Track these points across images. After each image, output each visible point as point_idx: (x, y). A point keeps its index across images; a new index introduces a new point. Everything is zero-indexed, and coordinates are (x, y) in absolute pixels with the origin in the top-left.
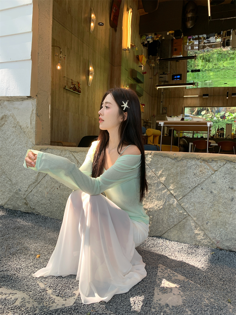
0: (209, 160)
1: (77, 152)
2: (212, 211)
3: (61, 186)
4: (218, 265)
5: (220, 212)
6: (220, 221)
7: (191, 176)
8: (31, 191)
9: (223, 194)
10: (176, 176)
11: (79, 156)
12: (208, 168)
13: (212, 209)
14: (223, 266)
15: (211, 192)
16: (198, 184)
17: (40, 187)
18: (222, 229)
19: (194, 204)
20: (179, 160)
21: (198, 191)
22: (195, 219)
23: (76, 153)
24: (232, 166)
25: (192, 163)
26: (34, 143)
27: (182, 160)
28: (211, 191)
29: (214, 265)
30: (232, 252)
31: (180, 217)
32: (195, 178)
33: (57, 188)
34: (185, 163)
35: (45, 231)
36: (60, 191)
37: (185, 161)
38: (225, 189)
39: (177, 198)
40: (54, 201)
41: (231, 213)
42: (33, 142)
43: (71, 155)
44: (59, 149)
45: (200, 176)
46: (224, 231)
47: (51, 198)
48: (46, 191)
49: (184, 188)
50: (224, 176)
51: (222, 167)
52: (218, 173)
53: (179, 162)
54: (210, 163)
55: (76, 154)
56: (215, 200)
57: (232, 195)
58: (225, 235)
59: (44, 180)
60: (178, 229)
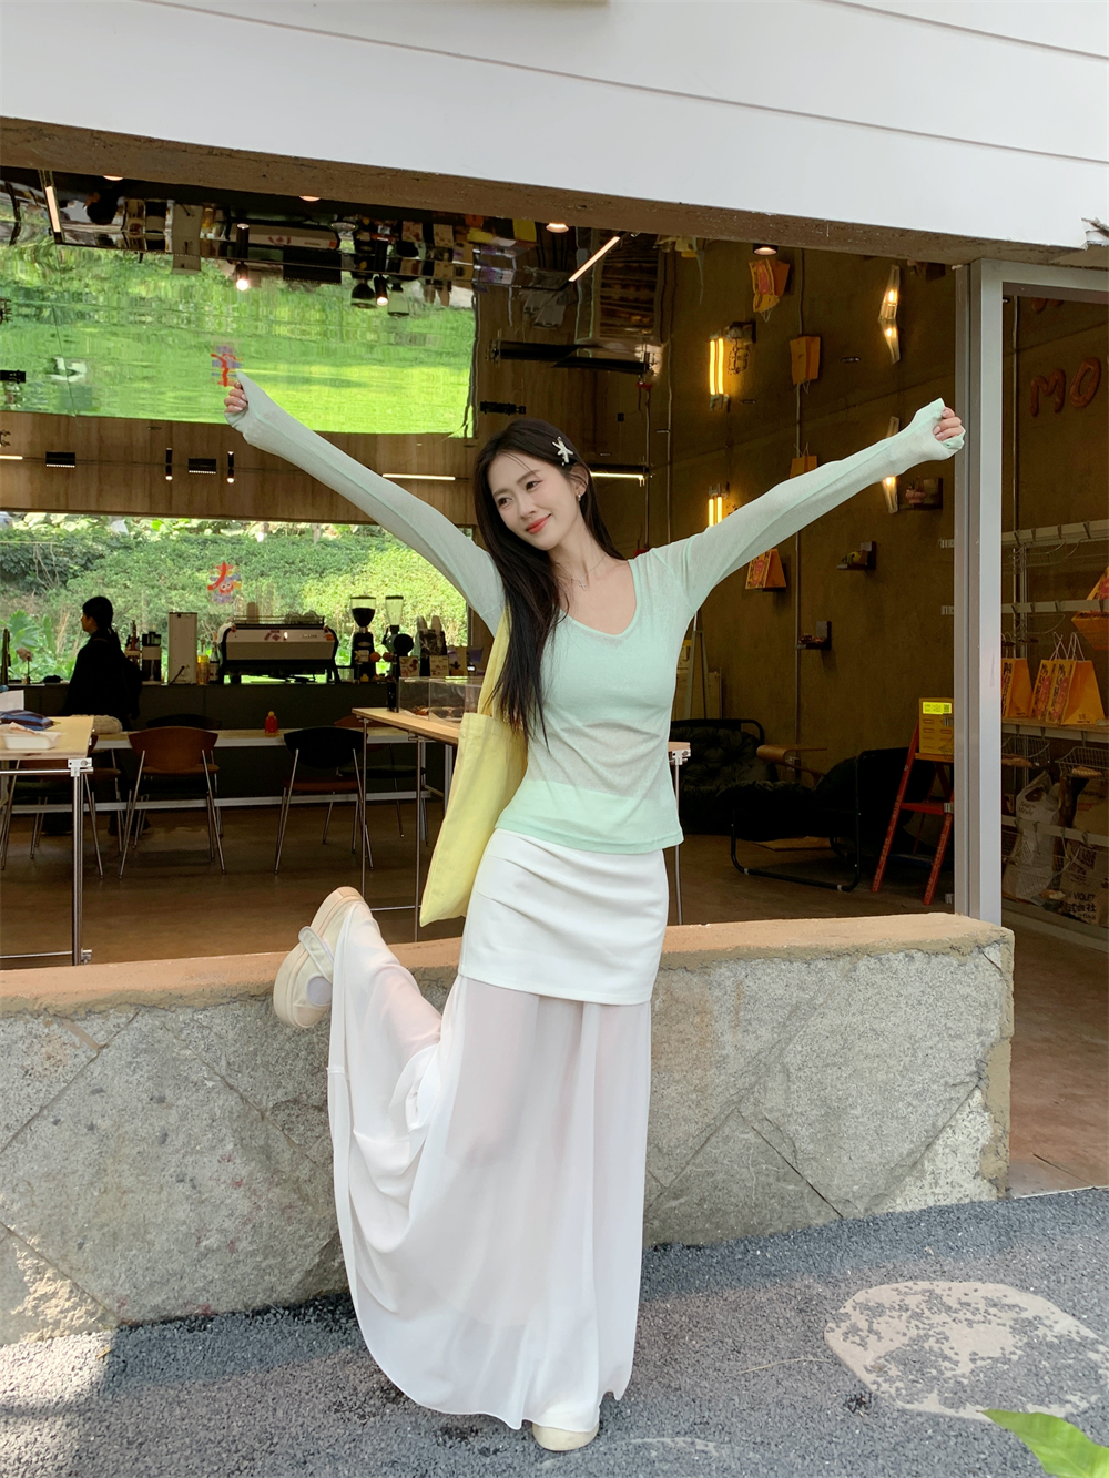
0: (75, 1013)
4: (121, 1393)
5: (125, 1192)
6: (125, 1225)
9: (132, 1124)
12: (76, 1039)
13: (95, 1187)
14: (139, 1391)
15: (91, 1128)
16: (42, 1108)
18: (134, 1252)
19: (29, 1184)
22: (34, 1240)
24: (157, 1023)
25: (13, 1033)
28: (89, 1124)
29: (111, 1398)
32: (28, 1085)
38: (136, 1107)
45: (48, 1074)
46: (140, 1257)
50: (131, 1063)
51: (122, 1029)
52: (110, 1055)
54: (79, 1024)
56: (107, 1152)
57: (163, 1123)
58: (147, 1269)
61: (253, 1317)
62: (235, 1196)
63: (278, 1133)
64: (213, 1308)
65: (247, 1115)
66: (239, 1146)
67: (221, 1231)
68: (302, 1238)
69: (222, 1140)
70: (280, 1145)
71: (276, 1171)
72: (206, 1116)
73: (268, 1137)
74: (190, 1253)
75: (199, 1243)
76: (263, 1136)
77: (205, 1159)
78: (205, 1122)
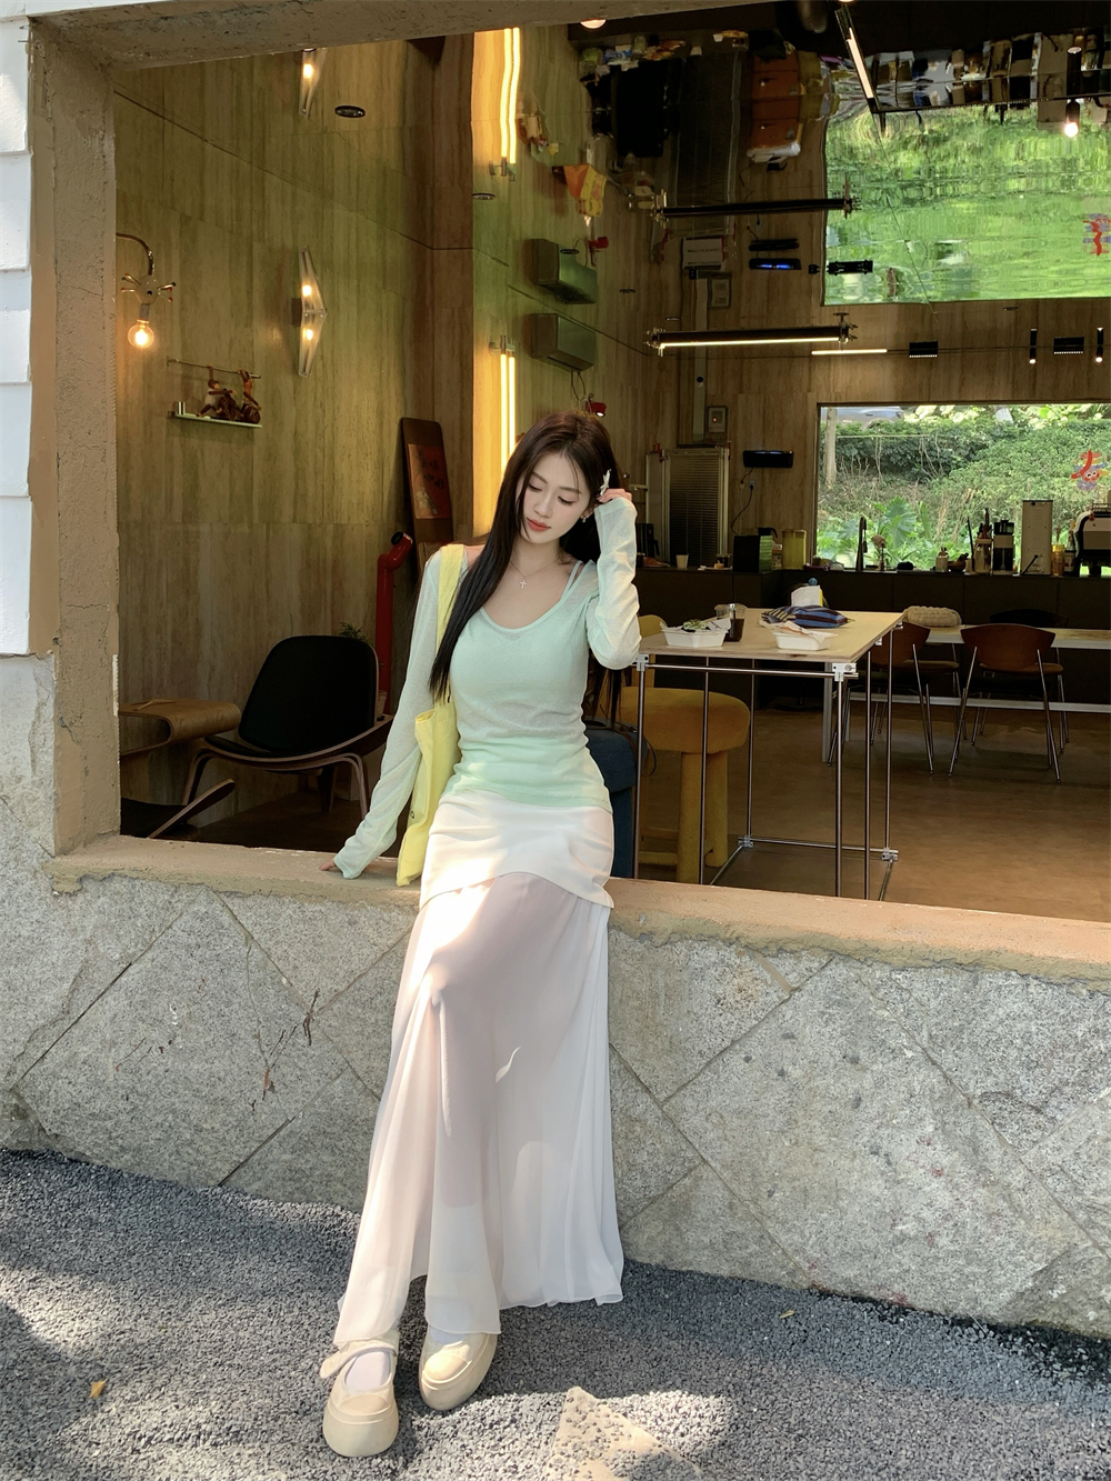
0: (767, 947)
1: (244, 897)
2: (787, 1144)
3: (179, 1039)
5: (816, 1149)
6: (816, 1185)
7: (707, 1009)
8: (40, 1055)
9: (824, 1079)
10: (651, 1006)
11: (252, 911)
12: (768, 977)
13: (786, 1136)
15: (782, 1073)
16: (733, 1042)
17: (83, 1040)
18: (825, 1215)
19: (722, 1117)
20: (660, 942)
21: (735, 1069)
22: (726, 1175)
23: (240, 897)
24: (852, 975)
25: (706, 958)
26: (52, 849)
27: (668, 941)
28: (780, 1068)
30: (862, 1301)
31: (668, 1168)
32: (721, 1015)
33: (161, 1048)
34: (683, 953)
35: (113, 1249)
36: (171, 1058)
37: (681, 947)
38: (828, 1062)
39: (658, 1093)
40: (149, 1103)
41: (854, 1156)
42: (47, 842)
43: (217, 906)
44: (163, 880)
45: (740, 1007)
46: (832, 1222)
47: (133, 1090)
48: (111, 1060)
49: (680, 1053)
50: (823, 1013)
51: (815, 974)
52: (802, 999)
53: (660, 950)
54: (771, 960)
55: (236, 901)
56: (798, 1103)
57: (856, 1086)
58: (839, 1237)
59: (101, 1009)
60: (666, 1217)
61: (952, 1325)
62: (934, 1185)
63: (987, 1126)
64: (909, 1300)
65: (950, 1097)
66: (940, 1131)
67: (918, 1218)
68: (1011, 1253)
69: (921, 1120)
70: (989, 1140)
71: (983, 1170)
72: (903, 1088)
73: (975, 1127)
74: (885, 1233)
75: (894, 1225)
76: (970, 1126)
77: (902, 1136)
78: (902, 1096)
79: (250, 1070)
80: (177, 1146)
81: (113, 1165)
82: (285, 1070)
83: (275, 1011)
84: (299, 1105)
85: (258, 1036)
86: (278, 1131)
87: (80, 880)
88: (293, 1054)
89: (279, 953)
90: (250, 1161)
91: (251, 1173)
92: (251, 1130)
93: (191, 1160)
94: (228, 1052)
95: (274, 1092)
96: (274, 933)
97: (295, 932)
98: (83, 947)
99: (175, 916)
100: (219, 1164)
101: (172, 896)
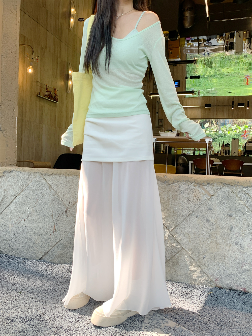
0: (204, 183)
1: (50, 175)
2: (209, 243)
3: (29, 217)
4: (216, 307)
5: (218, 244)
6: (218, 255)
7: (185, 202)
9: (221, 222)
10: (167, 202)
11: (52, 179)
12: (204, 192)
13: (209, 240)
14: (221, 308)
15: (208, 221)
16: (193, 212)
17: (3, 218)
18: (221, 264)
19: (189, 235)
20: (171, 183)
21: (193, 220)
22: (190, 253)
23: (48, 175)
24: (230, 190)
25: (185, 187)
27: (174, 183)
28: (207, 219)
29: (212, 307)
30: (233, 290)
31: (172, 251)
32: (189, 204)
33: (24, 220)
34: (177, 186)
35: (7, 274)
36: (27, 223)
38: (222, 217)
39: (169, 228)
40: (21, 236)
41: (230, 245)
43: (42, 178)
44: (27, 171)
45: (195, 201)
46: (223, 266)
47: (16, 232)
48: (10, 224)
49: (176, 216)
50: (221, 202)
51: (218, 191)
52: (214, 198)
53: (170, 186)
54: (205, 187)
55: (47, 177)
56: (212, 230)
57: (231, 224)
58: (225, 271)
59: (8, 209)
60: (171, 266)
64: (247, 290)
67: (250, 264)
72: (246, 224)
74: (239, 269)
75: (242, 266)
77: (245, 239)
78: (246, 226)
79: (49, 226)
80: (28, 248)
81: (10, 254)
82: (59, 225)
83: (57, 208)
84: (63, 236)
85: (52, 216)
86: (57, 243)
87: (4, 173)
88: (62, 220)
89: (59, 191)
90: (49, 252)
91: (49, 256)
92: (49, 243)
93: (32, 252)
94: (43, 221)
95: (56, 232)
96: (58, 185)
97: (64, 185)
98: (4, 191)
99: (30, 182)
100: (40, 253)
101: (29, 176)
